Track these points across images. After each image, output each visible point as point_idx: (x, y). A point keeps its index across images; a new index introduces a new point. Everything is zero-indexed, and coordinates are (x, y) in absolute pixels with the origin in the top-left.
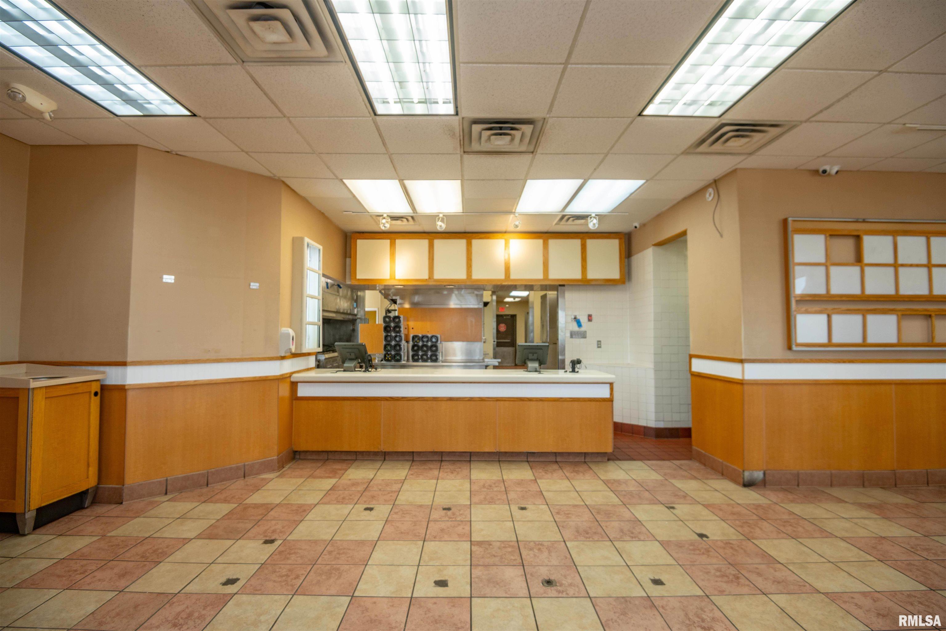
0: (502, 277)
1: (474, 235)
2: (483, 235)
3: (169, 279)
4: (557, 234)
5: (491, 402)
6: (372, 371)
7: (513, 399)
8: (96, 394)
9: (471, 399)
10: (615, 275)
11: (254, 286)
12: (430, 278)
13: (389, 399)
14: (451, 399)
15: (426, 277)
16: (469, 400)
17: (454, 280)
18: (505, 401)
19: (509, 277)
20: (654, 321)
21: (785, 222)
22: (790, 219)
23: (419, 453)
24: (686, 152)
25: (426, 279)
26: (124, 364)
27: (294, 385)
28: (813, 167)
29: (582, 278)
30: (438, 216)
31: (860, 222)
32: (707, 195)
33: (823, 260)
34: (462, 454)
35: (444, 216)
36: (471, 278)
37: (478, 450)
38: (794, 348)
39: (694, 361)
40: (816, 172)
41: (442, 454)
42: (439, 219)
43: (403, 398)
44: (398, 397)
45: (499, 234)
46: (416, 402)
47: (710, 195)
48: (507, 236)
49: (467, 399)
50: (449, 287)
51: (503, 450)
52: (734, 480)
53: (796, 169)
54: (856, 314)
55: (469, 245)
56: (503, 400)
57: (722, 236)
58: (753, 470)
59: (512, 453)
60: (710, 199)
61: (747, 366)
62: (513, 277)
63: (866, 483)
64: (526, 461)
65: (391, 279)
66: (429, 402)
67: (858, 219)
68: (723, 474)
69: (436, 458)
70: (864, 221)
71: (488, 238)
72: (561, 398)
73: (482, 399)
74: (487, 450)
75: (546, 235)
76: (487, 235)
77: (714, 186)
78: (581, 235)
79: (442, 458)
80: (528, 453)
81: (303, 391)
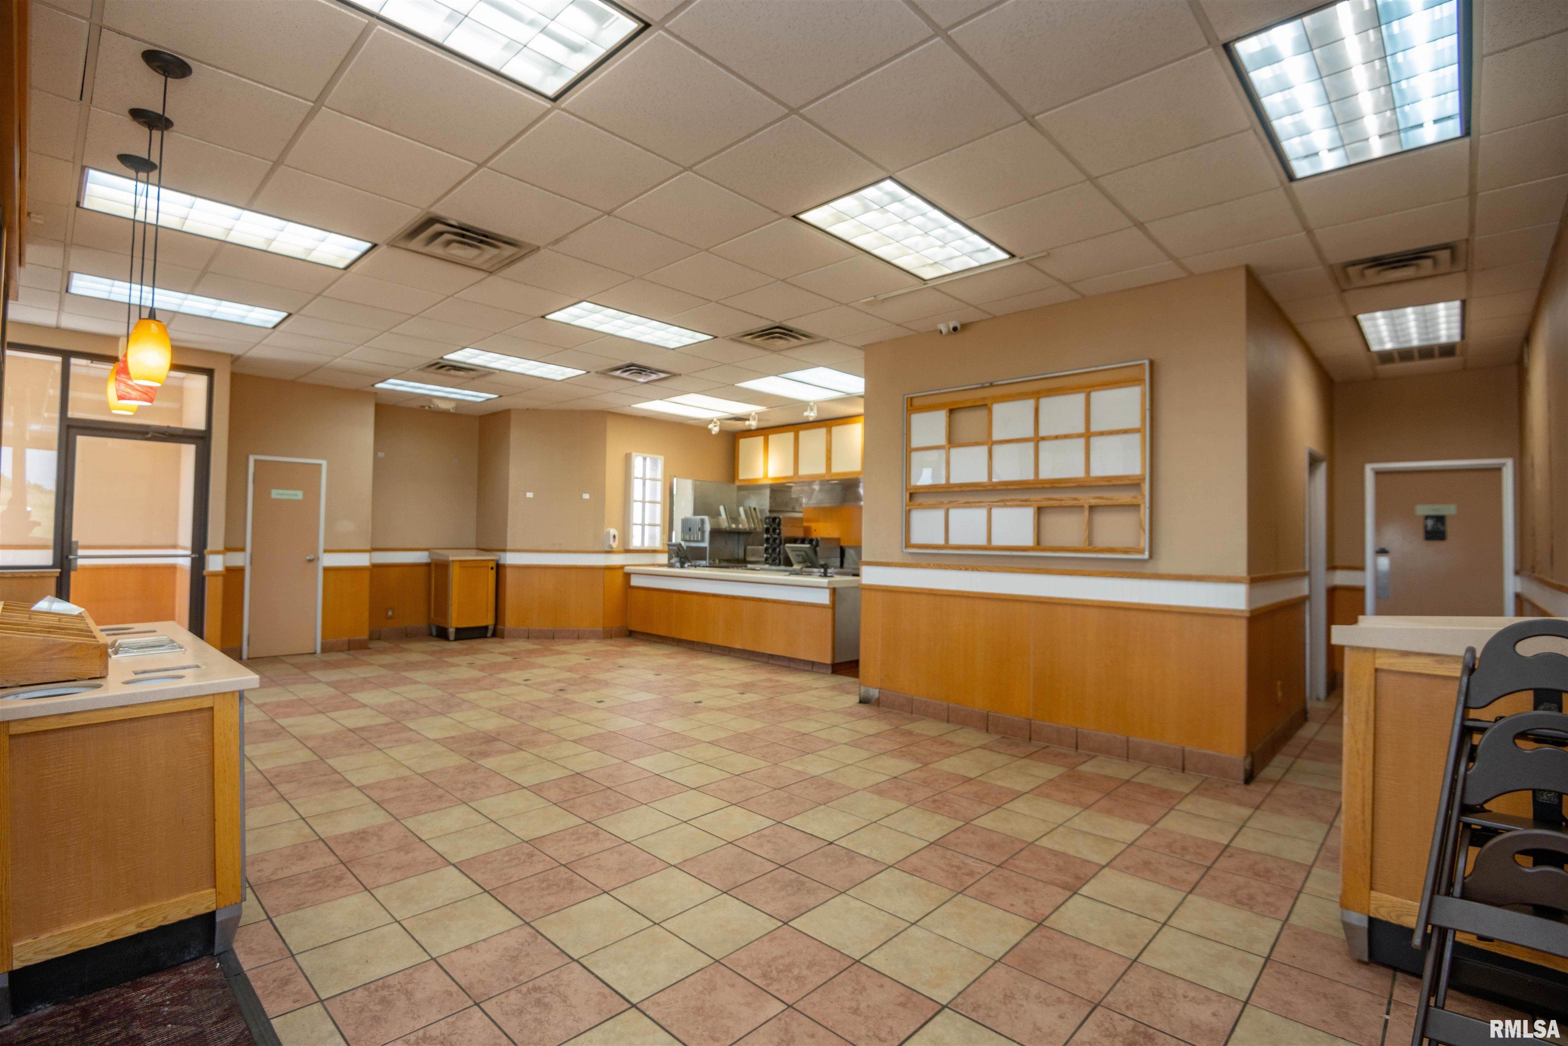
3: (530, 495)
8: (492, 568)
11: (586, 496)
15: (790, 473)
26: (504, 551)
27: (628, 576)
31: (986, 387)
45: (852, 419)
55: (829, 433)
58: (868, 687)
63: (991, 728)
67: (983, 384)
70: (992, 385)
72: (790, 601)
81: (635, 581)
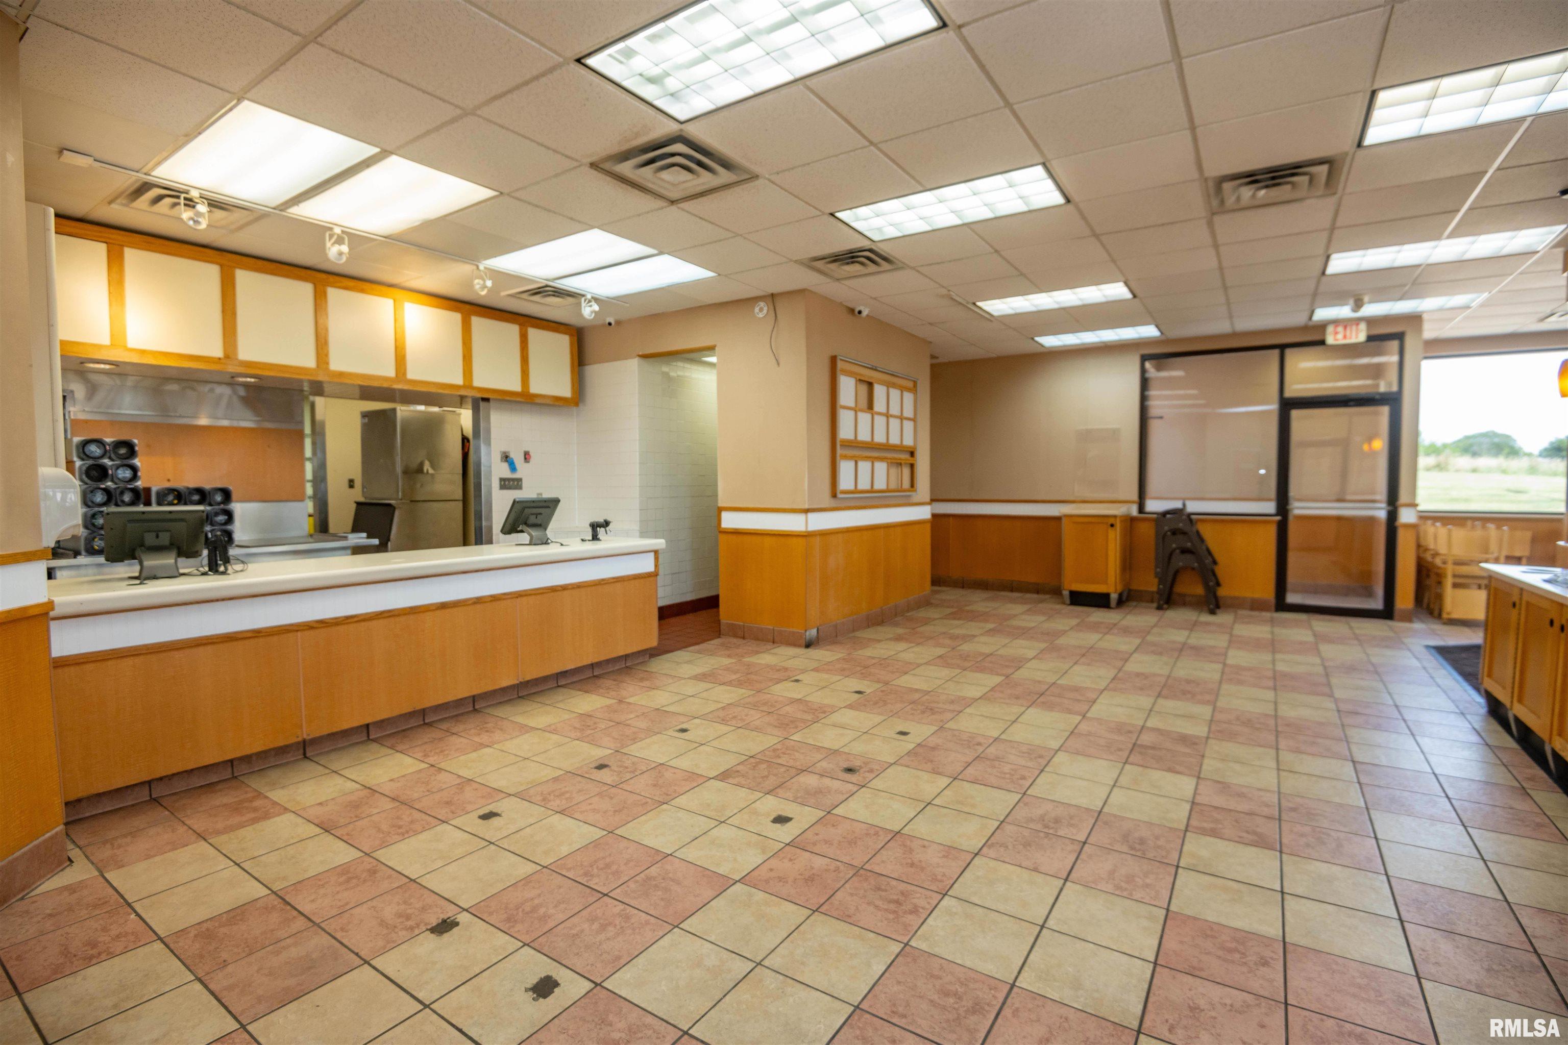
0: (391, 372)
1: (332, 279)
2: (351, 283)
4: (487, 310)
5: (509, 601)
6: (230, 571)
7: (541, 591)
9: (478, 601)
10: (565, 391)
12: (227, 356)
13: (317, 625)
14: (443, 606)
16: (475, 603)
17: (291, 367)
18: (530, 595)
19: (405, 374)
20: (640, 463)
21: (833, 360)
22: (839, 357)
23: (381, 724)
24: (800, 262)
25: (220, 359)
28: (850, 305)
29: (522, 391)
30: (331, 229)
32: (757, 310)
33: (852, 404)
34: (459, 703)
35: (343, 232)
36: (327, 369)
37: (491, 688)
38: (840, 496)
39: (724, 515)
40: (852, 311)
41: (423, 712)
42: (331, 236)
43: (347, 618)
44: (336, 618)
46: (374, 623)
47: (761, 310)
48: (399, 294)
49: (470, 602)
50: (244, 380)
51: (528, 678)
52: (795, 645)
53: (841, 303)
54: (866, 460)
56: (526, 595)
57: (778, 364)
59: (536, 679)
60: (761, 315)
61: (811, 516)
62: (411, 375)
64: (556, 687)
65: (113, 345)
66: (402, 619)
68: (773, 642)
69: (413, 723)
71: (362, 291)
73: (495, 598)
74: (505, 683)
75: (468, 307)
76: (360, 284)
77: (770, 299)
78: (521, 319)
79: (424, 720)
80: (557, 674)
